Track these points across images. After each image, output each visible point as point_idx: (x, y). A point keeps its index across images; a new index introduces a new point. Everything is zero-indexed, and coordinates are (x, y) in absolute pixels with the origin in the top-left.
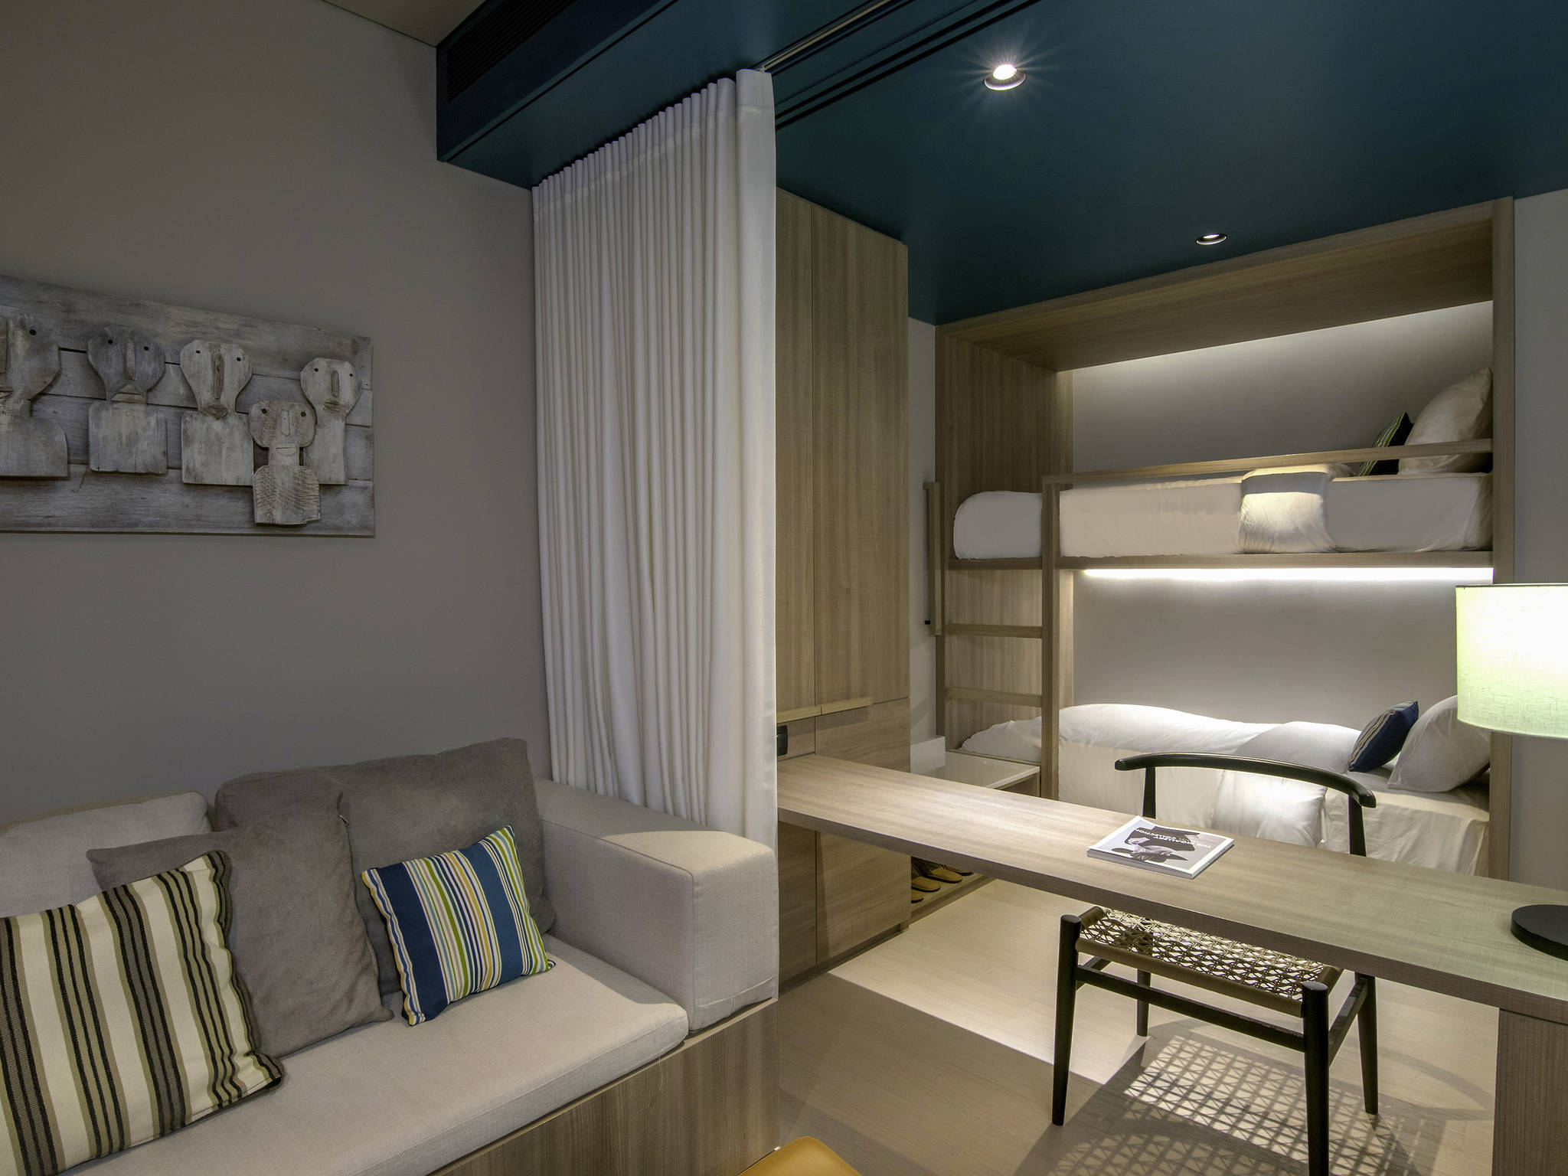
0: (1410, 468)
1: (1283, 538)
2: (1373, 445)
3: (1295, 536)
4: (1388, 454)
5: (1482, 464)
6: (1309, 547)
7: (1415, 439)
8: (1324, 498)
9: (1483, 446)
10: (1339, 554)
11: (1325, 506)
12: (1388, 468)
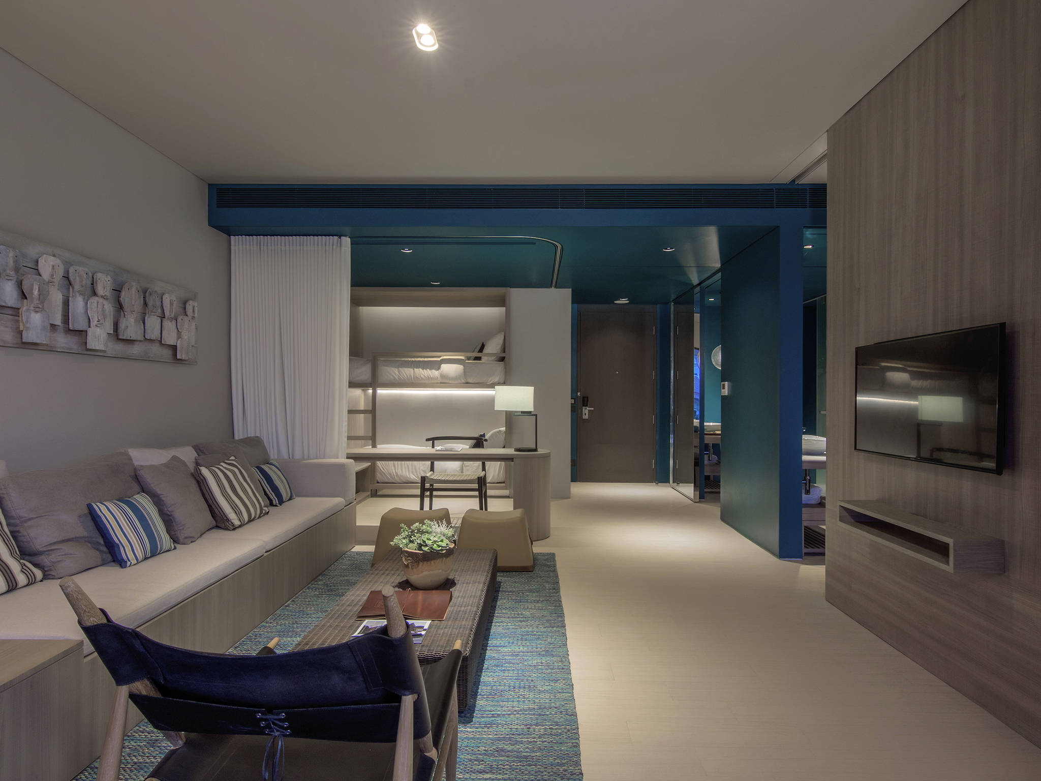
0: (484, 359)
1: (453, 379)
2: (473, 352)
3: (456, 378)
4: (479, 355)
5: (502, 359)
6: (460, 382)
7: (486, 351)
8: (464, 366)
9: (503, 355)
10: (468, 385)
11: (464, 369)
12: (479, 358)
